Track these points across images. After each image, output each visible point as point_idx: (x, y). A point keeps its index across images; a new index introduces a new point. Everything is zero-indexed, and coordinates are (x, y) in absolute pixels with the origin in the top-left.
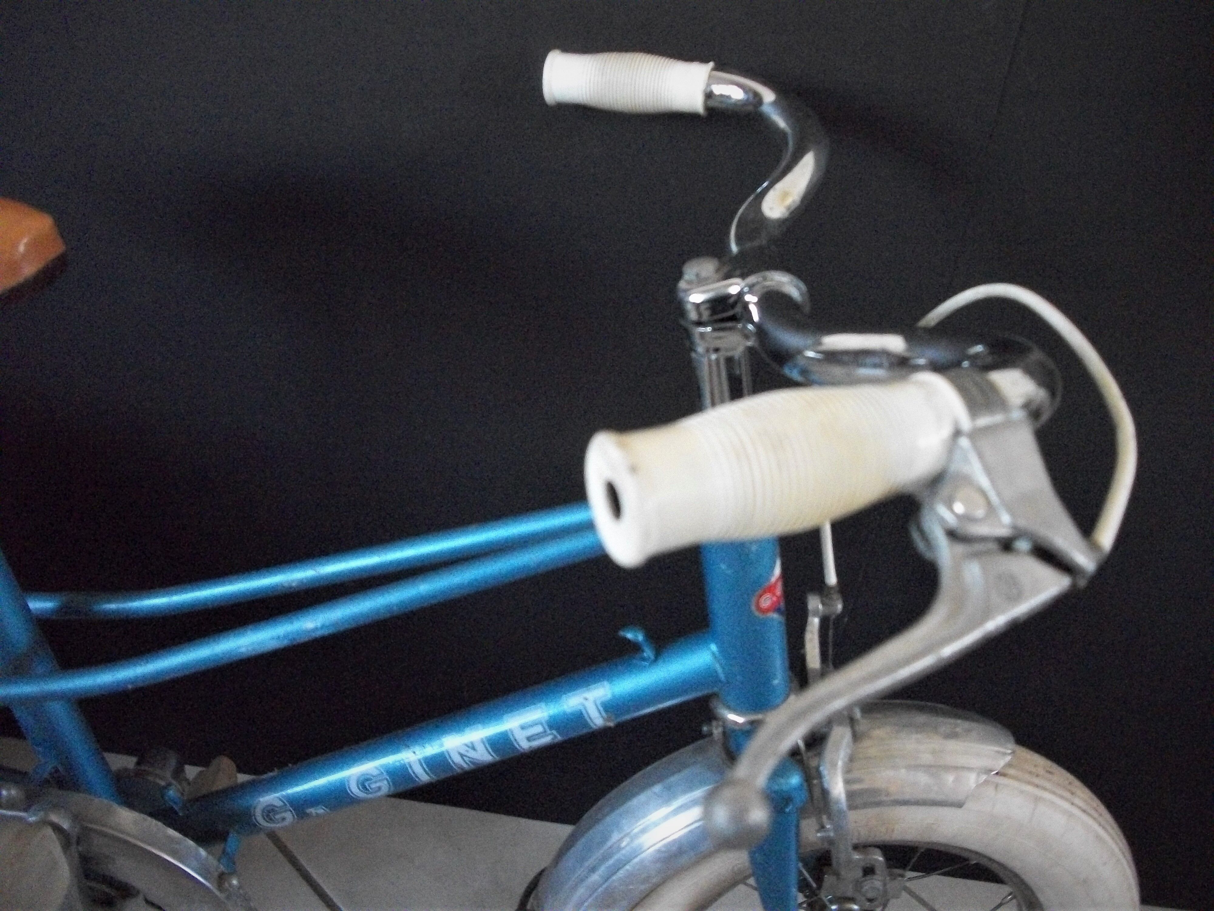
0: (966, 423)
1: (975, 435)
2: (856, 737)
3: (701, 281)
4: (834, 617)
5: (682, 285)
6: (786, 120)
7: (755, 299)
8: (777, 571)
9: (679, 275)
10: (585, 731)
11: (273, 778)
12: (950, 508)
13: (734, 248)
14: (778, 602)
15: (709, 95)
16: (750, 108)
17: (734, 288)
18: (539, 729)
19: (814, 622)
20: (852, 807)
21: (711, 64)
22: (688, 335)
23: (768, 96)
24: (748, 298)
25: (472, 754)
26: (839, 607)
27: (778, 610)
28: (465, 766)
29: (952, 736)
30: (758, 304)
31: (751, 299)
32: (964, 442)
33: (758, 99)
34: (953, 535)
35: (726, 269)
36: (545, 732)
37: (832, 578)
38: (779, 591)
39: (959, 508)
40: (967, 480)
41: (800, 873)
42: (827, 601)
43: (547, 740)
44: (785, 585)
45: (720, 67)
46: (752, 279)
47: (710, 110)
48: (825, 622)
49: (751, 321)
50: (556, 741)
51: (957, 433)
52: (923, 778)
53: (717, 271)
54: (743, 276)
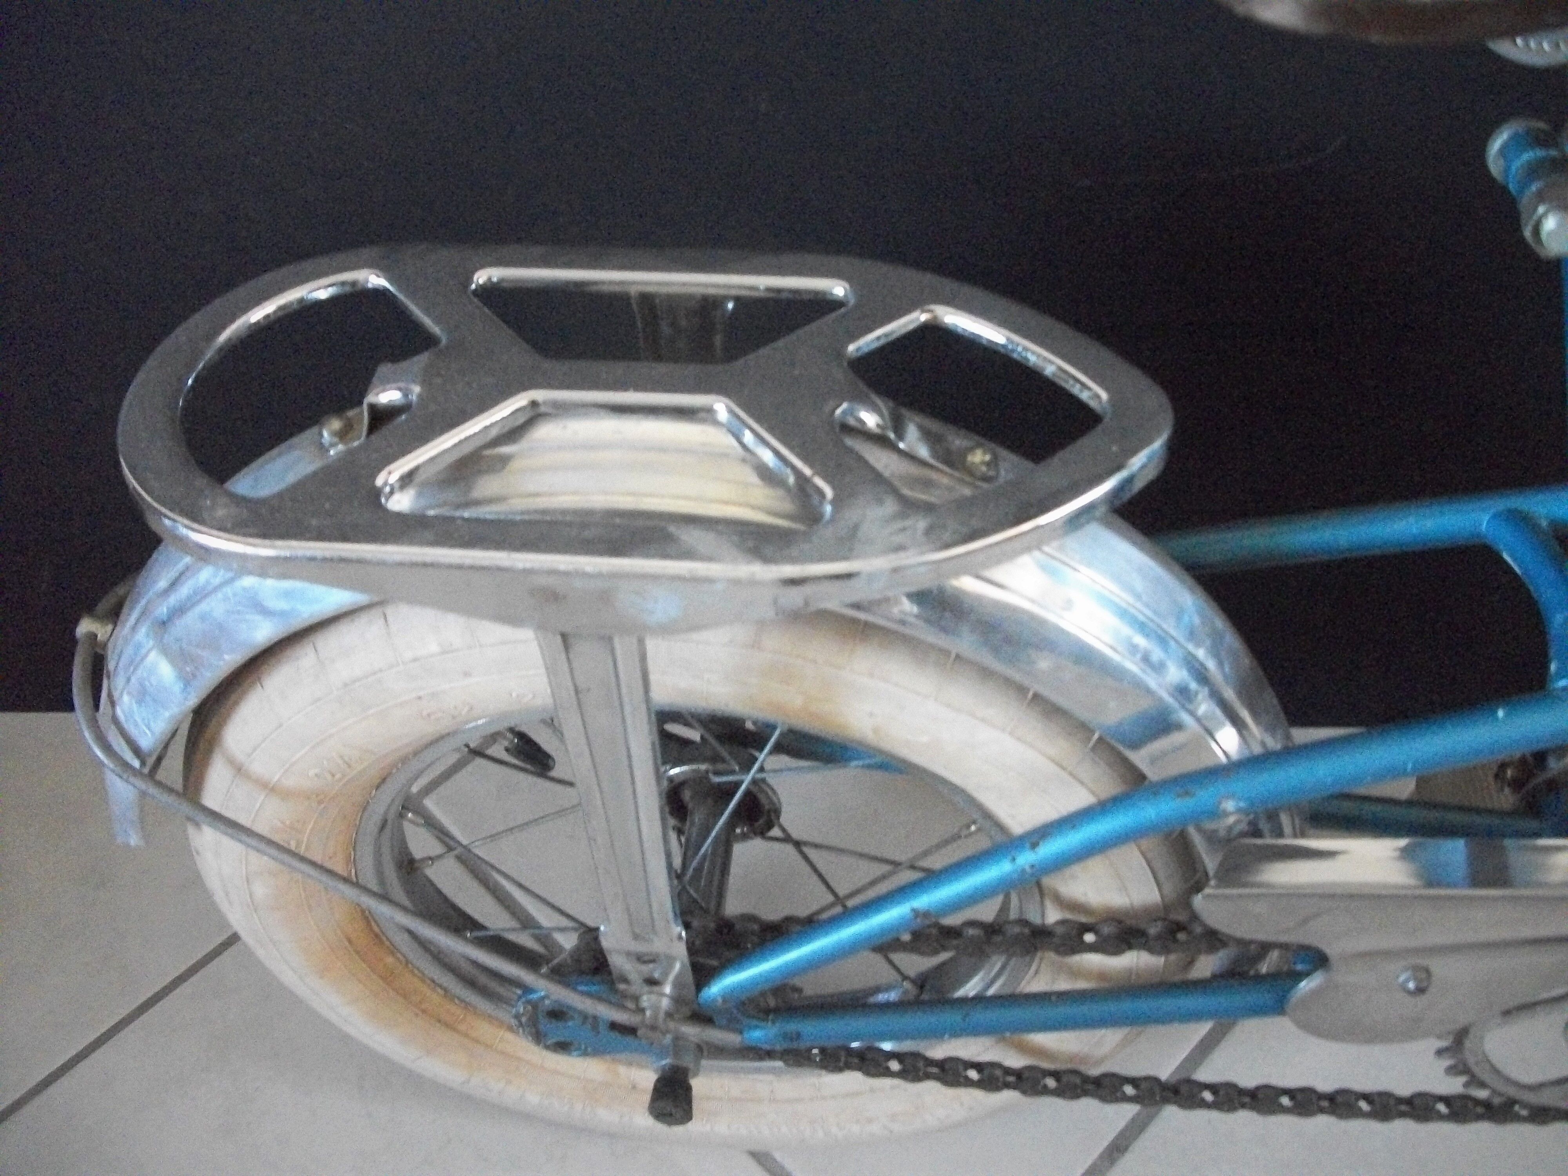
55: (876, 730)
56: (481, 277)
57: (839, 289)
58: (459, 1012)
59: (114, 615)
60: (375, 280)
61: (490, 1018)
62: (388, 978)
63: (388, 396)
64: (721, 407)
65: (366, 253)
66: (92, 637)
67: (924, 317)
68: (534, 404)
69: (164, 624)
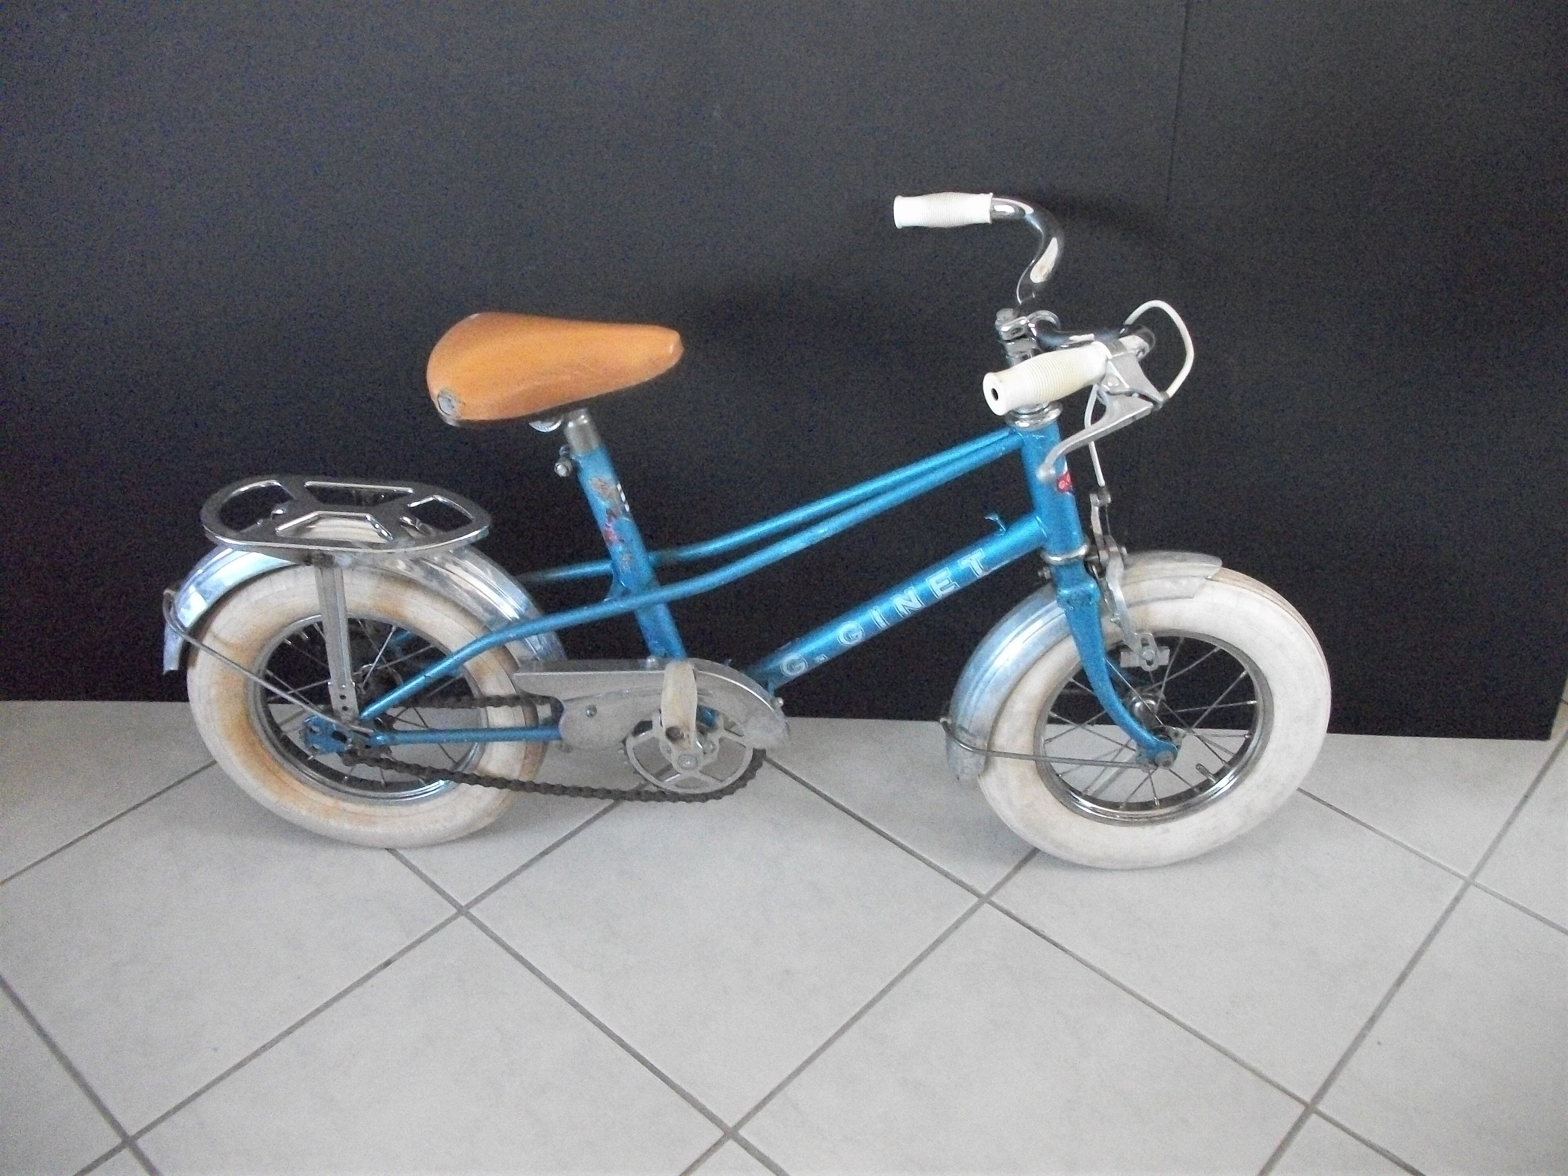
0: (1110, 356)
1: (1113, 360)
2: (1126, 566)
3: (1006, 320)
4: (1107, 506)
5: (997, 323)
6: (1041, 224)
7: (1033, 325)
8: (1066, 468)
9: (995, 319)
10: (974, 580)
11: (789, 647)
12: (1107, 385)
13: (1020, 302)
14: (1068, 486)
15: (993, 211)
16: (1017, 218)
17: (1023, 321)
18: (947, 582)
19: (1095, 510)
20: (1130, 606)
21: (991, 194)
22: (1003, 347)
23: (1029, 210)
24: (1030, 325)
25: (910, 604)
26: (1109, 500)
27: (1070, 491)
28: (906, 613)
29: (1184, 560)
30: (1036, 328)
31: (1032, 325)
32: (1109, 362)
33: (1022, 211)
34: (1108, 393)
35: (1017, 313)
36: (950, 583)
37: (1102, 482)
38: (1068, 479)
39: (1110, 384)
40: (1112, 375)
41: (1107, 665)
42: (1101, 496)
43: (951, 589)
44: (1072, 476)
45: (996, 195)
46: (1031, 316)
47: (993, 220)
48: (1102, 510)
49: (1033, 336)
50: (957, 589)
51: (1108, 360)
52: (1168, 585)
53: (1014, 314)
54: (1026, 315)
55: (415, 618)
56: (308, 484)
57: (410, 491)
58: (277, 767)
59: (178, 588)
60: (276, 483)
61: (290, 773)
62: (252, 745)
63: (279, 512)
64: (369, 517)
65: (274, 476)
66: (169, 595)
67: (431, 499)
68: (319, 516)
69: (199, 584)
